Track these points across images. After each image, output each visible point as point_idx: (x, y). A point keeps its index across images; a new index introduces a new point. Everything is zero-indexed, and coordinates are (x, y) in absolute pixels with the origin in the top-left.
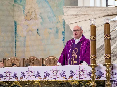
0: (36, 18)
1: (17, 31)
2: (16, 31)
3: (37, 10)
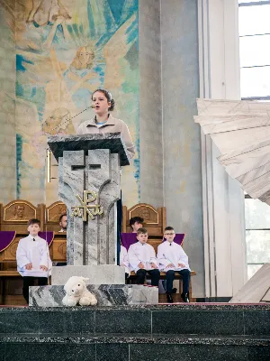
1: (24, 156)
2: (19, 155)
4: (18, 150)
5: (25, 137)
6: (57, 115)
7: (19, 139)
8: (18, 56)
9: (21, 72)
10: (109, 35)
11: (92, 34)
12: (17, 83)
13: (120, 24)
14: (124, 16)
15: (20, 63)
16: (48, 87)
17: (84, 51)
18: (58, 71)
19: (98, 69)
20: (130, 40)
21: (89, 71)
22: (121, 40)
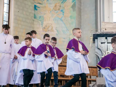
6: (48, 25)
8: (35, 5)
9: (36, 10)
12: (34, 14)
15: (35, 7)
16: (45, 16)
17: (57, 4)
18: (48, 11)
19: (62, 11)
20: (73, 2)
21: (59, 11)
22: (70, 2)
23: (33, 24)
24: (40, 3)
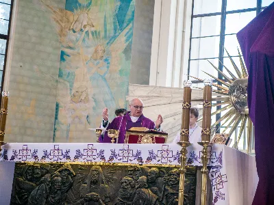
0: (86, 100)
1: (59, 117)
2: (56, 115)
3: (89, 90)
4: (57, 112)
5: (61, 104)
6: (80, 90)
7: (57, 105)
8: (62, 52)
10: (115, 37)
11: (105, 37)
12: (60, 69)
13: (122, 30)
14: (125, 24)
15: (63, 56)
16: (77, 72)
17: (100, 48)
18: (83, 61)
19: (106, 60)
20: (127, 40)
21: (101, 61)
22: (121, 41)
23: (56, 88)
24: (70, 48)
